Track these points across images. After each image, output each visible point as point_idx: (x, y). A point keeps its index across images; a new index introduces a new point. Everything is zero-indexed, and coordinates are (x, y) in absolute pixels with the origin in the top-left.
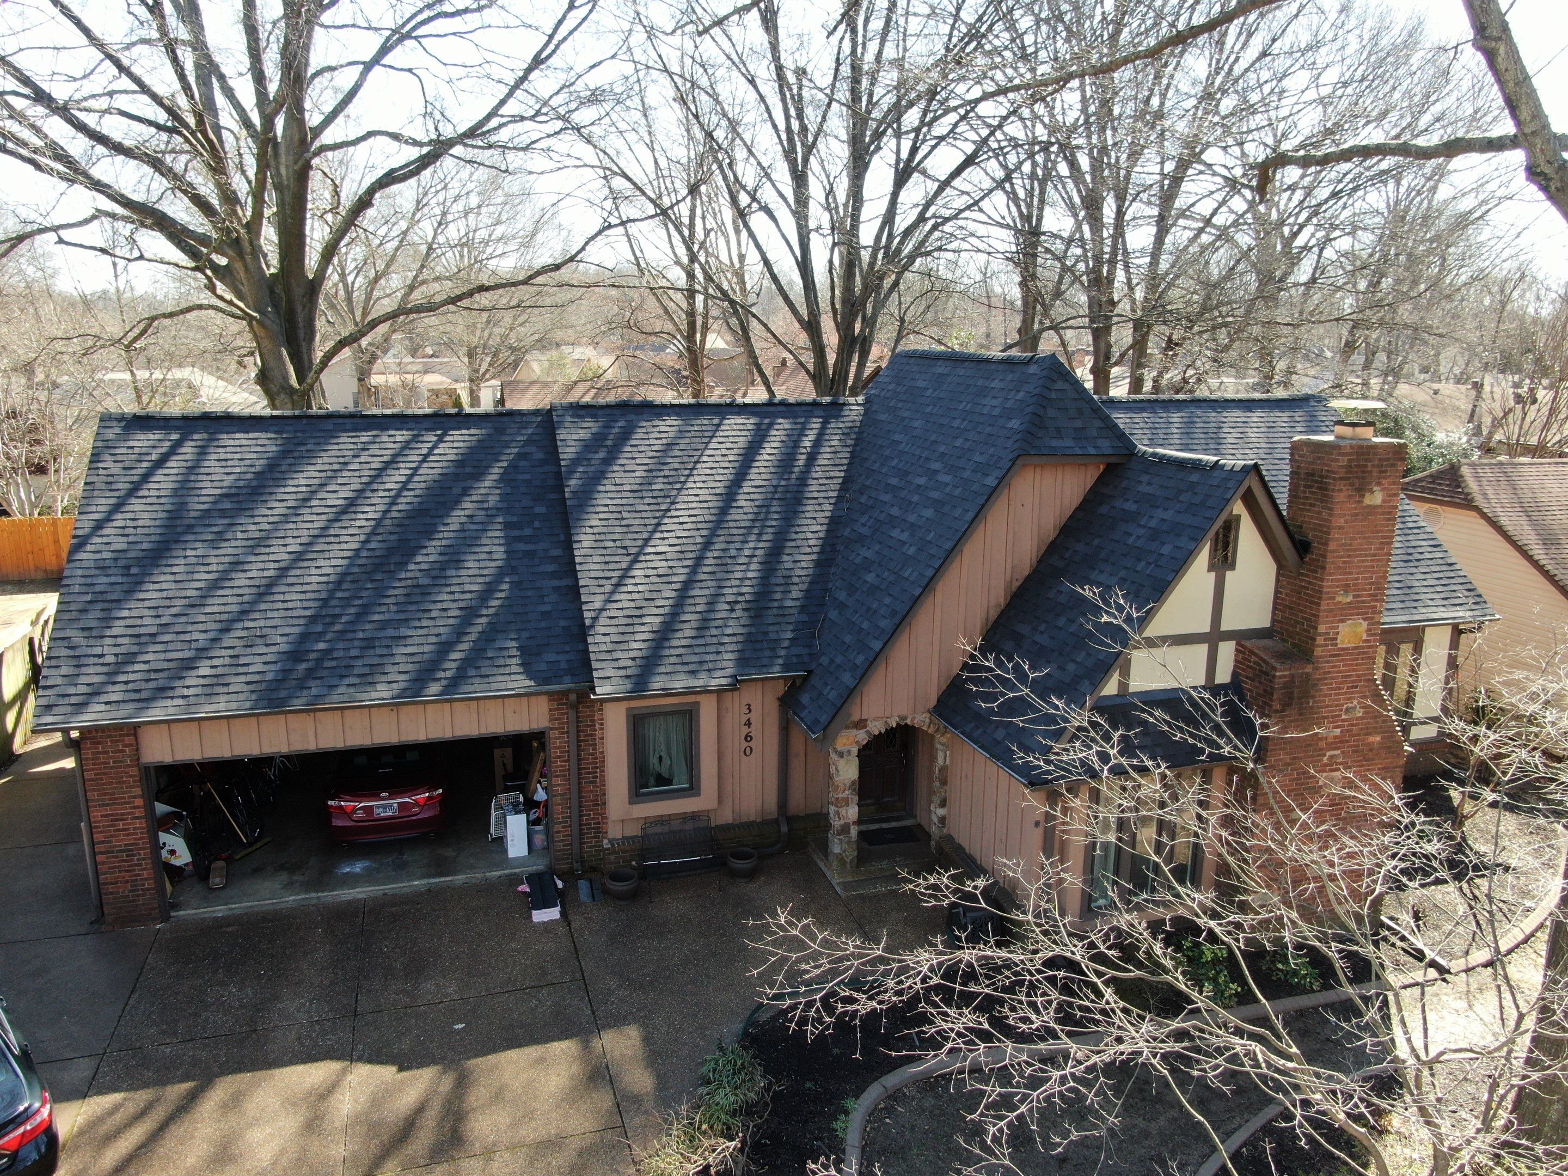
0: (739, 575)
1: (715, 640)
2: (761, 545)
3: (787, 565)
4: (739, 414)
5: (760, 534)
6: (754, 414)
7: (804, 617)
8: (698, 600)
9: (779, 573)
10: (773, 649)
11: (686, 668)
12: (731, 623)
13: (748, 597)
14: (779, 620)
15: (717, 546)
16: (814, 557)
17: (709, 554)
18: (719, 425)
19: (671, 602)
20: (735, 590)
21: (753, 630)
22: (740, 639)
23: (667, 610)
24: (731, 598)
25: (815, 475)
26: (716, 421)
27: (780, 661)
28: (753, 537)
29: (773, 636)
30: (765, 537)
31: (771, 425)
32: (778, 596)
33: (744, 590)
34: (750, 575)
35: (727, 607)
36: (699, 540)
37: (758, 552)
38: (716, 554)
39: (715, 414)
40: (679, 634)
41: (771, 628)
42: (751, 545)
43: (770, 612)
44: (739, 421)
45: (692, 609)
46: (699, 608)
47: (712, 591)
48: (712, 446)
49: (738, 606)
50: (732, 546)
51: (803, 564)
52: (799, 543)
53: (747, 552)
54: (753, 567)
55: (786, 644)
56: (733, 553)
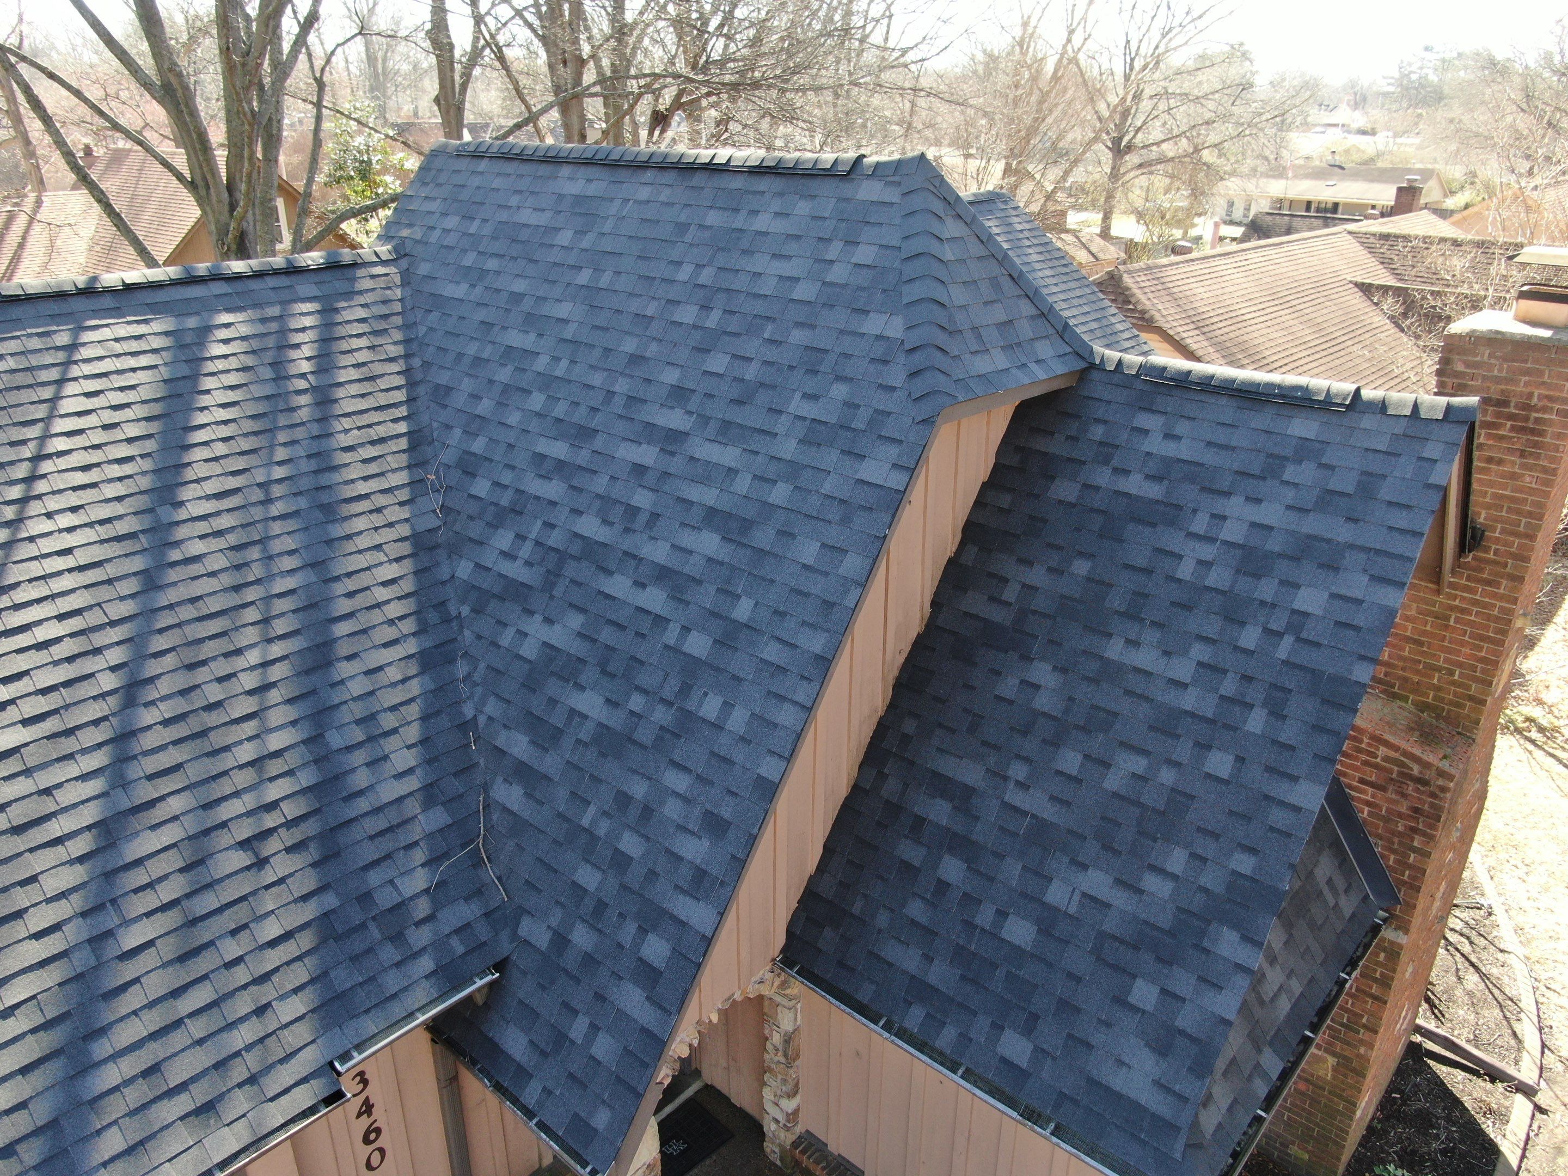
0: (246, 753)
1: (241, 975)
2: (276, 650)
3: (357, 687)
4: (117, 312)
5: (265, 621)
6: (157, 309)
7: (438, 818)
8: (156, 868)
9: (346, 715)
10: (397, 938)
11: (183, 1103)
12: (269, 902)
13: (291, 810)
14: (386, 844)
15: (164, 686)
16: (411, 647)
17: (148, 717)
18: (73, 347)
19: (76, 902)
20: (248, 801)
21: (330, 901)
22: (306, 941)
23: (72, 935)
24: (244, 831)
25: (345, 440)
26: (63, 338)
27: (426, 964)
28: (250, 635)
29: (385, 899)
30: (280, 627)
31: (205, 331)
32: (361, 779)
33: (274, 792)
34: (275, 742)
35: (241, 859)
36: (108, 682)
37: (276, 673)
38: (167, 710)
39: (56, 318)
40: (133, 999)
41: (374, 878)
42: (253, 657)
43: (357, 832)
44: (123, 331)
45: (150, 901)
46: (166, 893)
47: (191, 825)
48: (67, 406)
49: (273, 845)
50: (202, 674)
51: (393, 674)
52: (364, 620)
53: (249, 681)
54: (276, 717)
55: (422, 908)
56: (214, 693)
